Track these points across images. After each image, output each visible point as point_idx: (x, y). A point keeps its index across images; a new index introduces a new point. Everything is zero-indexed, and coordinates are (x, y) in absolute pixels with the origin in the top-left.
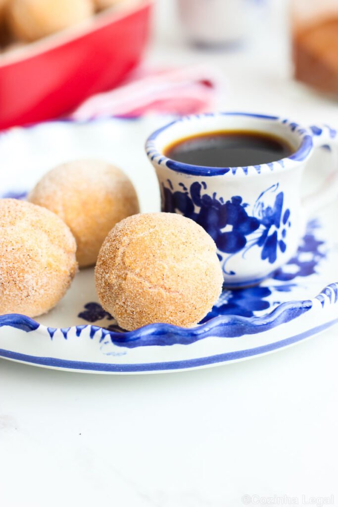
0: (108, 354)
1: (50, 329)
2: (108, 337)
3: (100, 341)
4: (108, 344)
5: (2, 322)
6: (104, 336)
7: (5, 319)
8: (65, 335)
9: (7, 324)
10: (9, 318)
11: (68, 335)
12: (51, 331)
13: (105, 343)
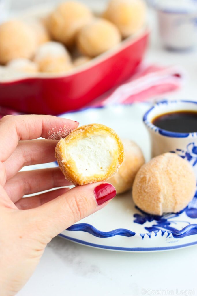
0: (169, 242)
1: (141, 234)
2: (171, 235)
3: (167, 237)
4: (171, 238)
5: (115, 234)
6: (169, 234)
7: (116, 232)
8: (150, 236)
9: (117, 234)
10: (118, 231)
11: (151, 236)
12: (143, 235)
13: (170, 238)
